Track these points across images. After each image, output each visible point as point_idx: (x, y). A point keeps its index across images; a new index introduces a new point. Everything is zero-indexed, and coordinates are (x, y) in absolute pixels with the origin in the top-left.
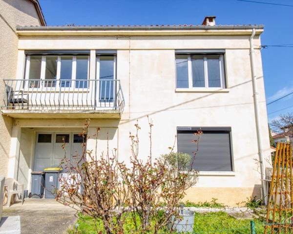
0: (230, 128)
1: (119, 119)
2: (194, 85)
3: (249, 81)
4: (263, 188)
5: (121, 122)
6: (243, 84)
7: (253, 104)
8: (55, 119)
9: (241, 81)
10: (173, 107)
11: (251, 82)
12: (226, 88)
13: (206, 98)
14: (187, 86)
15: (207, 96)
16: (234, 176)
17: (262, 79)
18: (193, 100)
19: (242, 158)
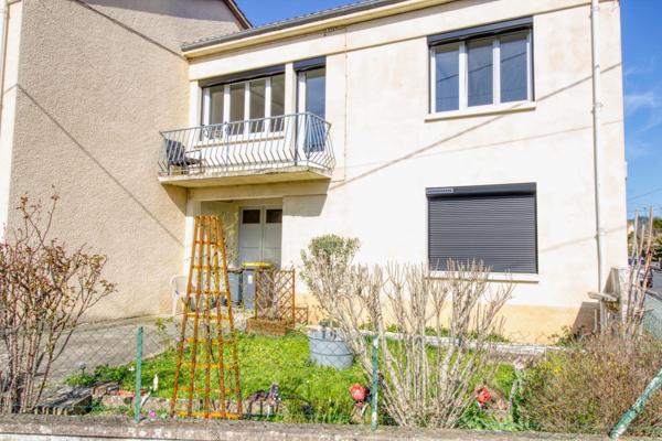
0: (534, 185)
1: (327, 181)
2: (471, 103)
3: (587, 79)
4: (599, 311)
5: (331, 185)
6: (570, 86)
7: (592, 129)
8: (238, 186)
9: (565, 81)
10: (422, 151)
11: (591, 80)
12: (534, 100)
13: (486, 126)
14: (455, 106)
15: (489, 122)
16: (536, 282)
17: (619, 69)
18: (459, 134)
19: (556, 247)
